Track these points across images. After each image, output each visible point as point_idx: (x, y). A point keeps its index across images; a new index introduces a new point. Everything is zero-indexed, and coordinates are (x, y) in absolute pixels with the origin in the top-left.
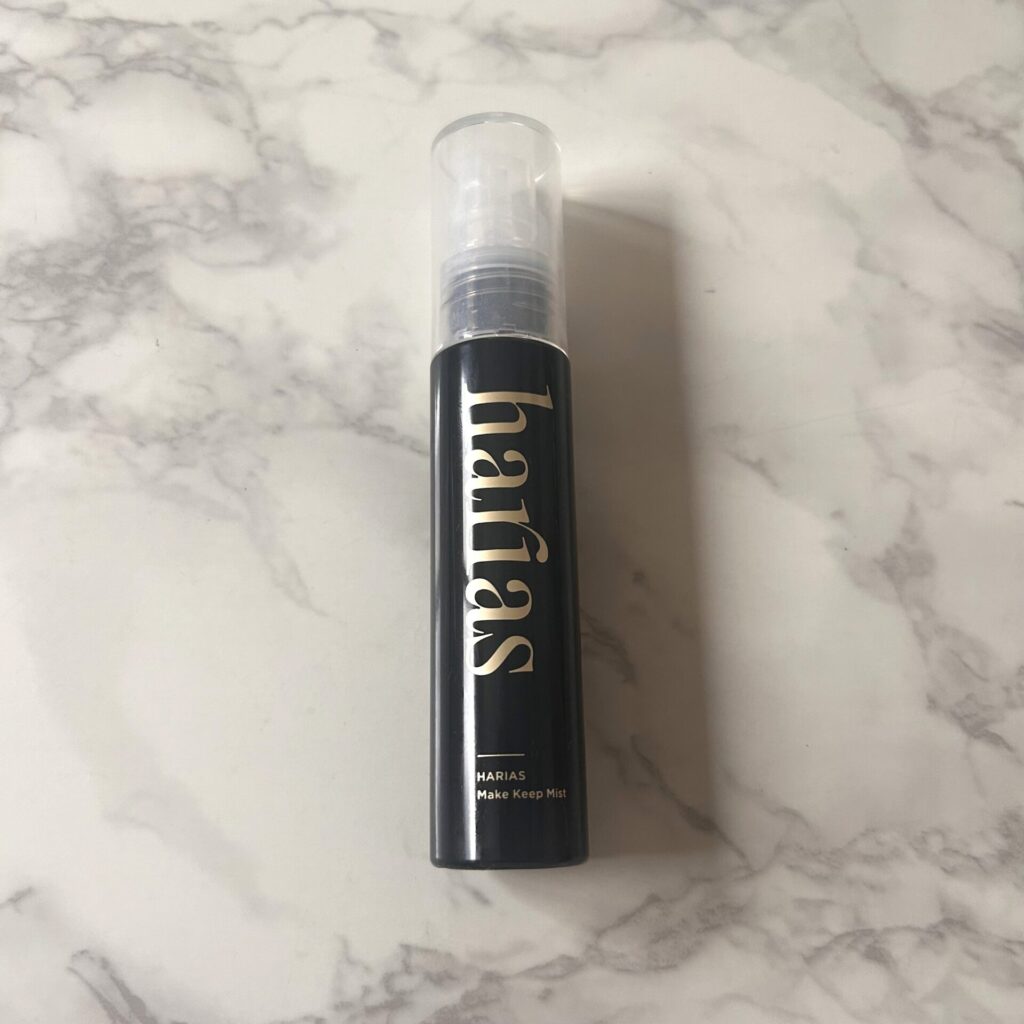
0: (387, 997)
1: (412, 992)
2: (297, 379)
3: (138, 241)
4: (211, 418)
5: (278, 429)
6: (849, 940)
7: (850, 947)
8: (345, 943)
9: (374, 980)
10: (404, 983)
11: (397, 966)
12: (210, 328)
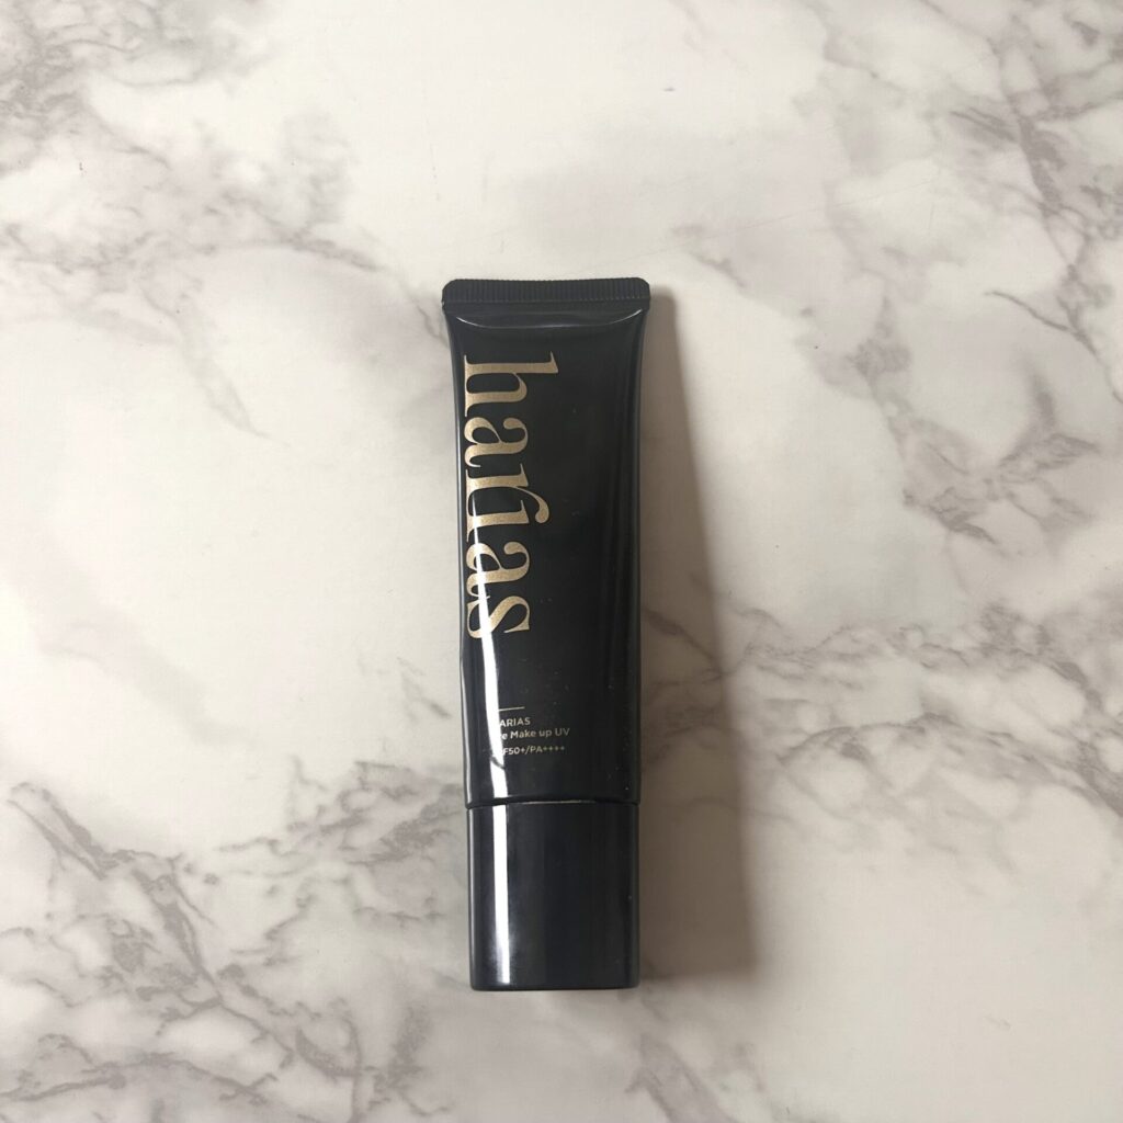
0: (344, 815)
1: (369, 809)
2: (231, 197)
3: (56, 62)
4: (141, 241)
5: (210, 249)
6: (825, 739)
7: (827, 745)
8: (298, 764)
9: (328, 799)
10: (360, 800)
11: (354, 783)
12: (136, 150)
